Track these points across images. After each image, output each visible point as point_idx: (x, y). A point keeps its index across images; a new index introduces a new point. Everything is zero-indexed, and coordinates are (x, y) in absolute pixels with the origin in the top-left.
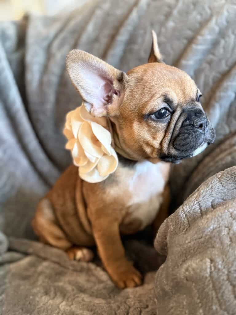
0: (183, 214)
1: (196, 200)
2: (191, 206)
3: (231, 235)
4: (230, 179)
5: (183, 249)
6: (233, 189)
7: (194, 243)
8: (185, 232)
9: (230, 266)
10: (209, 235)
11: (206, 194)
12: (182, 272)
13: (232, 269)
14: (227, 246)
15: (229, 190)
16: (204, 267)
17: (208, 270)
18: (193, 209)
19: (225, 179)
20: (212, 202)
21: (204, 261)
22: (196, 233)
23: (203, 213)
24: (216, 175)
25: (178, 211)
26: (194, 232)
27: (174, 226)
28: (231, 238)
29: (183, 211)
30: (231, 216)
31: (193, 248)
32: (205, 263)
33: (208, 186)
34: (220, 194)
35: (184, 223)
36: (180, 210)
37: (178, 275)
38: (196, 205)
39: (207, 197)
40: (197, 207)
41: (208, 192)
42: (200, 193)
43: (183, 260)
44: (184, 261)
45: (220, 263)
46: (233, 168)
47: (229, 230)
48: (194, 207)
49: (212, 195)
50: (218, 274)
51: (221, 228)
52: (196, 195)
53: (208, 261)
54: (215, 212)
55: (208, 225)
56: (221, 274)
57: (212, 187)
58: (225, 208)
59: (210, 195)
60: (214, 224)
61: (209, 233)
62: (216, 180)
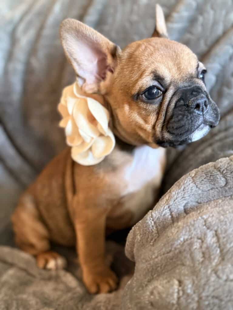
0: (151, 221)
1: (166, 204)
2: (160, 212)
3: (204, 249)
4: (205, 178)
5: (149, 266)
6: (209, 190)
7: (162, 259)
8: (153, 243)
9: (201, 290)
10: (178, 248)
11: (178, 197)
12: (146, 296)
13: (204, 294)
14: (199, 264)
15: (204, 191)
16: (171, 291)
17: (176, 295)
18: (163, 215)
19: (199, 179)
20: (184, 206)
21: (171, 283)
22: (164, 245)
23: (175, 219)
24: (190, 174)
25: (147, 217)
26: (162, 245)
27: (141, 236)
28: (203, 253)
29: (152, 217)
30: (205, 225)
31: (160, 265)
32: (172, 285)
33: (180, 187)
34: (194, 196)
35: (153, 231)
36: (149, 216)
37: (142, 298)
38: (166, 210)
39: (179, 200)
40: (167, 212)
41: (180, 195)
42: (171, 195)
43: (149, 279)
44: (149, 281)
45: (190, 286)
46: (208, 165)
47: (203, 242)
48: (164, 213)
49: (185, 198)
50: (186, 301)
51: (192, 240)
52: (166, 198)
53: (176, 282)
54: (187, 218)
55: (178, 237)
56: (189, 301)
57: (185, 188)
58: (199, 214)
59: (183, 198)
60: (185, 235)
61: (179, 246)
62: (189, 180)
